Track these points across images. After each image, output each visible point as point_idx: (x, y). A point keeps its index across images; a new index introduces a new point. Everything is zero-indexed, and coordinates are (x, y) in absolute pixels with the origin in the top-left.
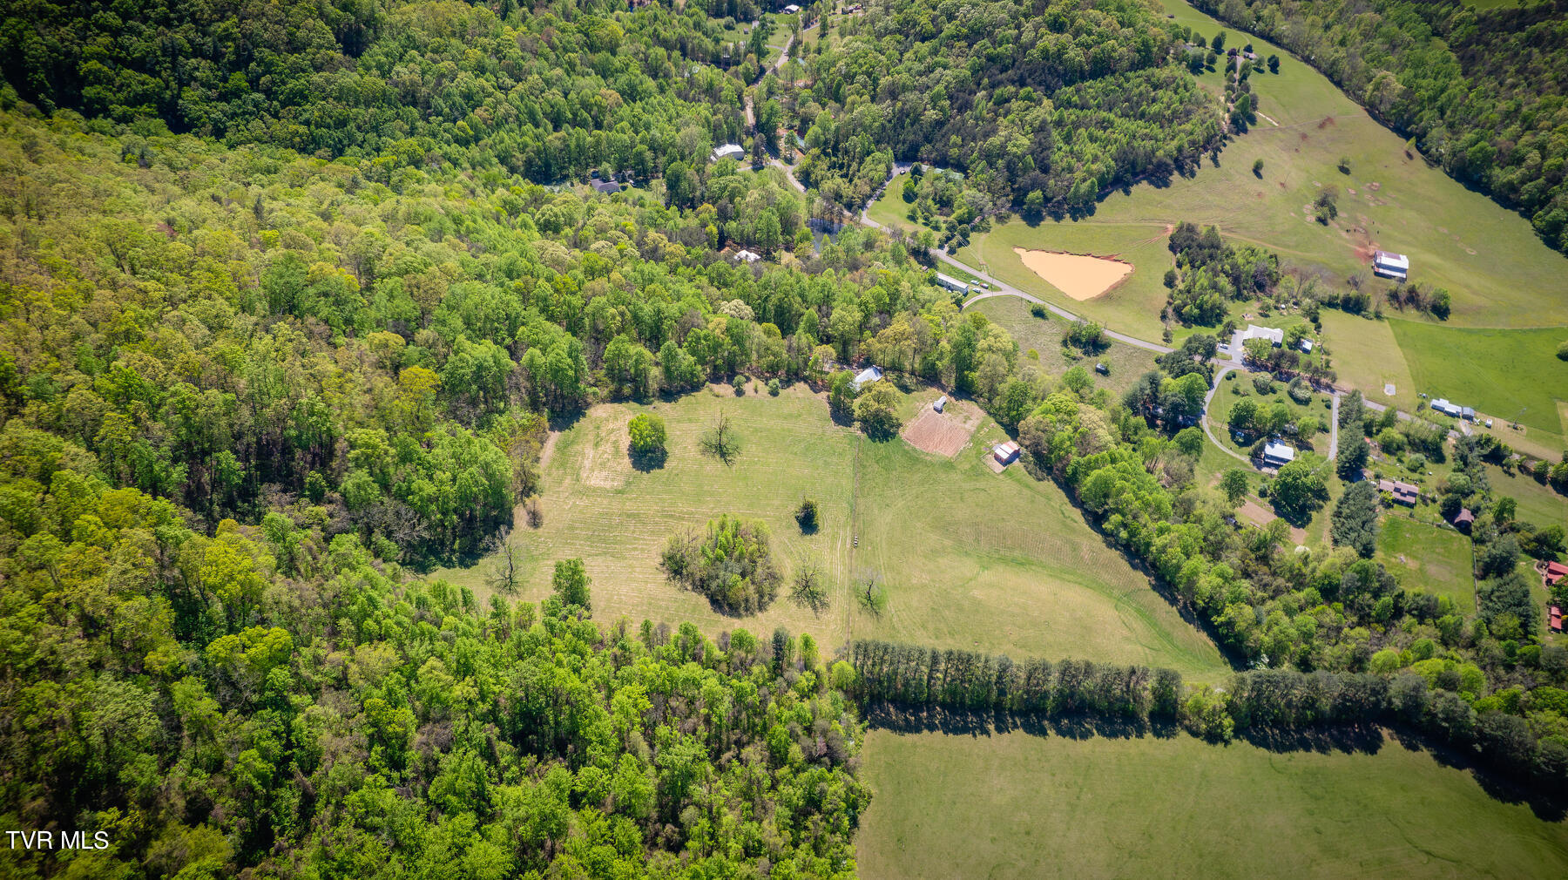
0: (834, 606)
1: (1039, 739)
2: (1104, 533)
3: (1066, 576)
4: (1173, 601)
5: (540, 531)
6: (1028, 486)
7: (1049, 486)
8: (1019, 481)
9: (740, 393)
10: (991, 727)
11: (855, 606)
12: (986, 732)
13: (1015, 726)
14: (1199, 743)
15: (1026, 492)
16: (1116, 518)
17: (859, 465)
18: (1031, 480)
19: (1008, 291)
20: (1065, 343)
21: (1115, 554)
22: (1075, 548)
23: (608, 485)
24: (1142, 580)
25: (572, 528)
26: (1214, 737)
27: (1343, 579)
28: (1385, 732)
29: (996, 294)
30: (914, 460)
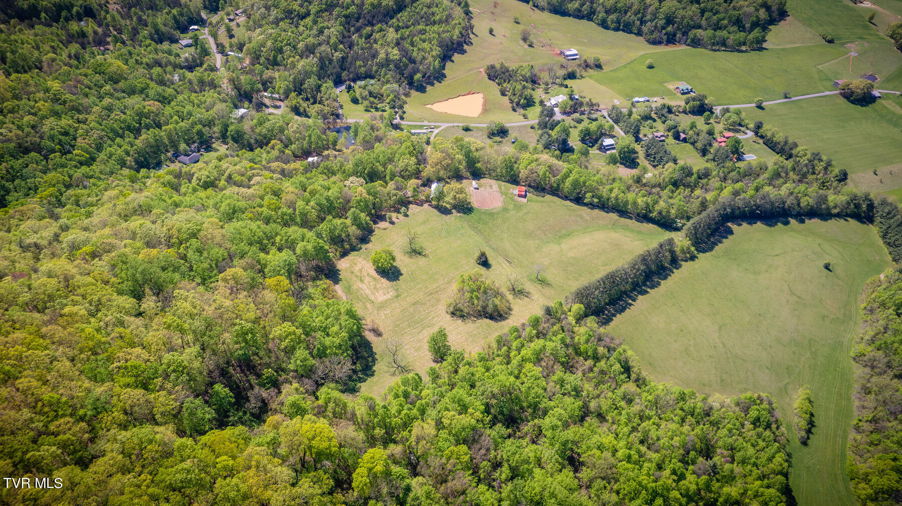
0: (531, 291)
1: (648, 295)
2: (586, 205)
3: (588, 230)
4: (631, 218)
5: (384, 336)
6: (542, 202)
7: (549, 197)
8: (536, 201)
9: (392, 223)
10: (630, 301)
11: (539, 287)
12: (631, 305)
13: (637, 296)
14: (690, 263)
15: (543, 204)
16: (588, 195)
17: (474, 228)
18: (540, 199)
19: (444, 126)
20: (489, 137)
21: (596, 212)
22: (581, 217)
23: (388, 296)
24: (614, 216)
25: (397, 326)
26: (693, 258)
27: (676, 176)
28: (729, 224)
29: (440, 129)
30: (491, 214)
